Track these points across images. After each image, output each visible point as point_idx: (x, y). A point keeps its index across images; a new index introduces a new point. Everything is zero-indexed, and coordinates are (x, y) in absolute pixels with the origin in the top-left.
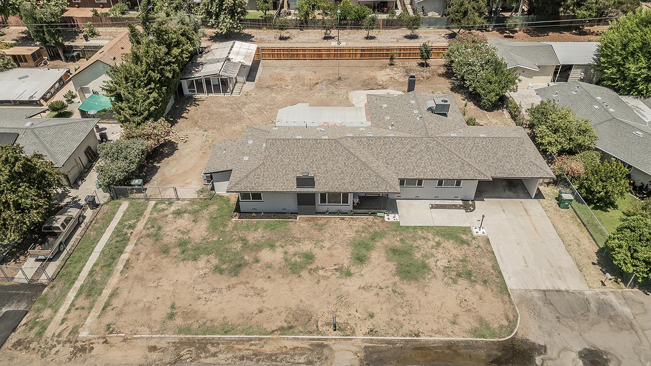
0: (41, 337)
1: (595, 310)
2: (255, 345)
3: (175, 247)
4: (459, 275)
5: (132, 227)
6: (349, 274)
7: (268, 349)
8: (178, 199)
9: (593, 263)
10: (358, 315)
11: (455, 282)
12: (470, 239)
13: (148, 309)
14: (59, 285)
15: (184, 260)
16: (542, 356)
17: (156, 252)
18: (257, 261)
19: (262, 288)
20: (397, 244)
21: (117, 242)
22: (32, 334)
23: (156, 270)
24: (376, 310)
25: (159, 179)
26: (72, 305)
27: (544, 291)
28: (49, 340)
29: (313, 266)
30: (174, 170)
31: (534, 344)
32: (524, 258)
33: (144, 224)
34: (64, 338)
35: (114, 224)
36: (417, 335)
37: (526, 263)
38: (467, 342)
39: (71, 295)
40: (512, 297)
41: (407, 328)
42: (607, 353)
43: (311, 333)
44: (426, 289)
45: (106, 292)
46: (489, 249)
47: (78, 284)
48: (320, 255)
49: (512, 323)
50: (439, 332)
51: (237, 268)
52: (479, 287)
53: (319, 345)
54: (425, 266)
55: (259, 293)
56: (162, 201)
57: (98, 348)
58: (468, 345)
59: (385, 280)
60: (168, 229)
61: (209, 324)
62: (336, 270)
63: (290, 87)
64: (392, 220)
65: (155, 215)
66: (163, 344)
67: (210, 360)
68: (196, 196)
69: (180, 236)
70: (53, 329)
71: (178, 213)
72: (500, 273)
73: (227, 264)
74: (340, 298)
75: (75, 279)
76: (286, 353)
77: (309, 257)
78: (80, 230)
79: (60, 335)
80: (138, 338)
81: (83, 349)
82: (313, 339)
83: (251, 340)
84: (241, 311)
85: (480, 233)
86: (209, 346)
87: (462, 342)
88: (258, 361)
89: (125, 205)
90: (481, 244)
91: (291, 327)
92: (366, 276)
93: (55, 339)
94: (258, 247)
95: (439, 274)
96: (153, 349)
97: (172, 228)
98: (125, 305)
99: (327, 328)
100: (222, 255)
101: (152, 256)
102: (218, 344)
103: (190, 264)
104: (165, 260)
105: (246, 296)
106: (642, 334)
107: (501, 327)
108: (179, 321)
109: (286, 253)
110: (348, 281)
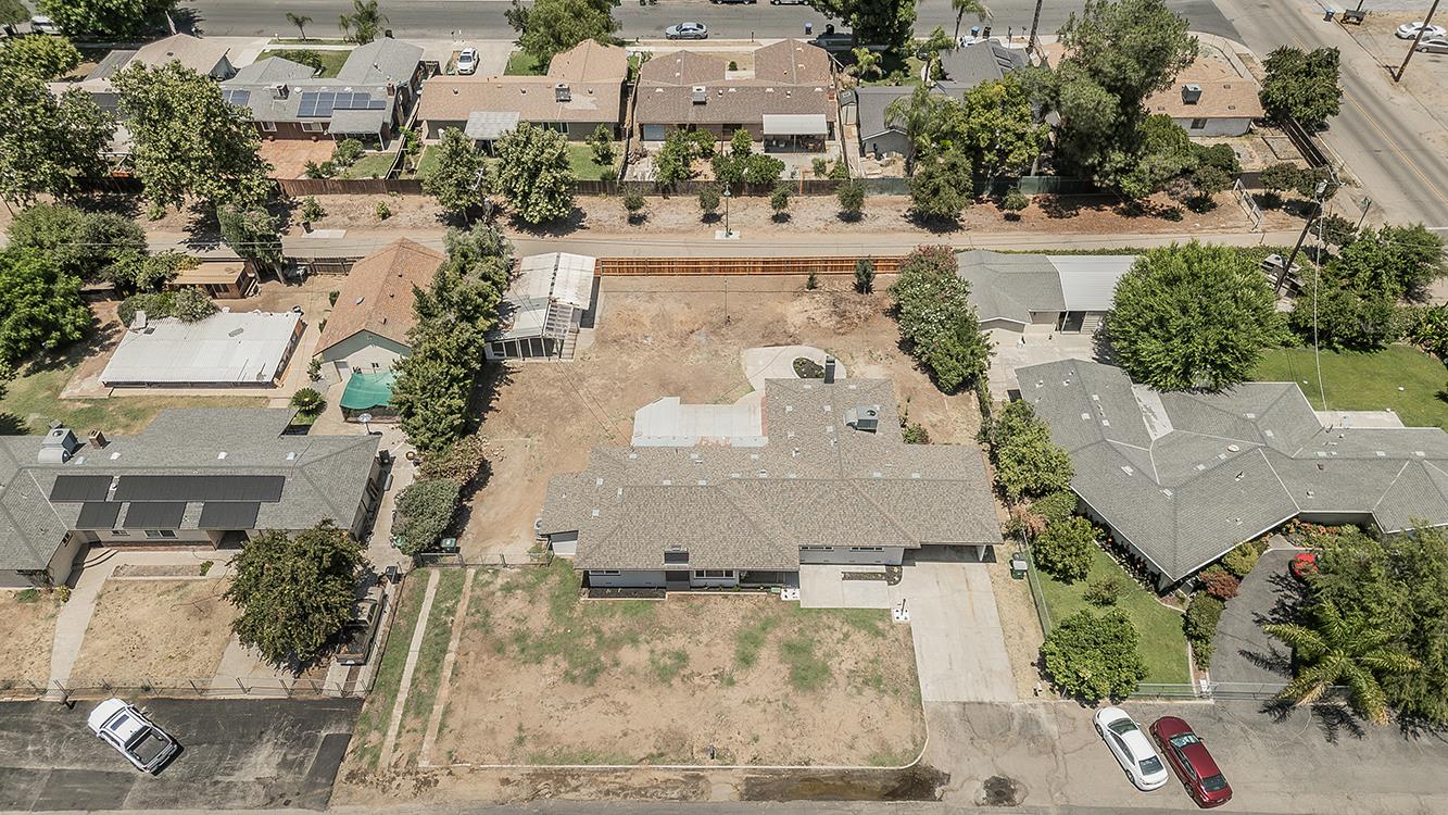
0: (376, 767)
1: (1017, 728)
2: (622, 777)
3: (511, 644)
4: (866, 683)
5: (451, 612)
6: (731, 683)
7: (636, 782)
8: (506, 566)
9: (1033, 664)
10: (740, 738)
11: (860, 693)
12: (887, 628)
13: (492, 732)
14: (380, 699)
15: (525, 663)
16: (942, 787)
17: (488, 651)
18: (617, 664)
19: (626, 704)
20: (794, 636)
21: (436, 635)
22: (364, 763)
23: (492, 677)
24: (761, 731)
25: (474, 531)
26: (402, 726)
27: (965, 704)
28: (386, 771)
29: (687, 672)
30: (492, 512)
31: (937, 772)
32: (950, 656)
33: (465, 606)
34: (402, 769)
35: (427, 607)
36: (807, 764)
37: (951, 664)
38: (863, 771)
39: (397, 712)
40: (924, 713)
41: (797, 754)
42: (1015, 782)
43: (685, 761)
44: (823, 703)
45: (438, 709)
46: (909, 643)
47: (402, 697)
48: (696, 653)
49: (918, 746)
50: (832, 759)
51: (593, 674)
52: (887, 699)
53: (693, 777)
54: (826, 670)
55: (622, 710)
56: (483, 568)
57: (444, 780)
58: (864, 775)
59: (774, 691)
60: (498, 616)
61: (565, 751)
62: (716, 676)
63: (650, 339)
64: (790, 598)
65: (478, 592)
66: (515, 776)
67: (571, 796)
68: (527, 560)
69: (515, 626)
70: (386, 758)
71: (508, 589)
72: (917, 678)
73: (580, 668)
74: (719, 715)
75: (397, 691)
76: (657, 787)
77: (682, 658)
78: (385, 617)
79: (396, 766)
80: (486, 769)
81: (426, 782)
82: (687, 770)
83: (615, 770)
84: (603, 734)
85: (902, 619)
86: (569, 779)
87: (858, 771)
88: (625, 796)
89: (435, 575)
90: (901, 637)
91: (662, 755)
92: (753, 685)
93: (393, 770)
94: (615, 643)
95: (842, 681)
96: (506, 782)
97: (504, 612)
98: (464, 726)
99: (704, 755)
100: (571, 655)
101: (485, 657)
102: (579, 776)
103: (534, 667)
104: (501, 663)
105: (606, 714)
106: (1061, 758)
107: (905, 751)
108: (530, 747)
109: (652, 652)
110: (730, 692)
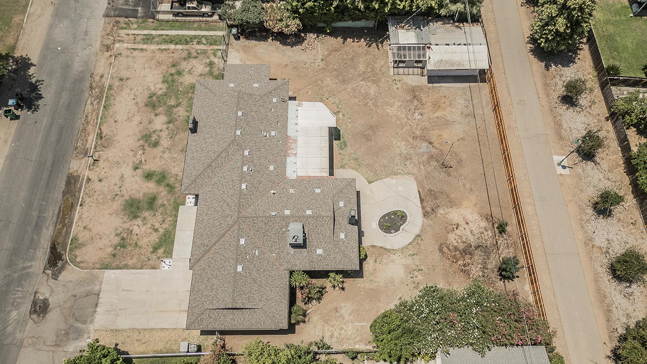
0: (120, 29)
3: (176, 69)
5: (199, 43)
6: (135, 169)
11: (117, 235)
12: (158, 255)
13: (128, 68)
15: (164, 76)
16: (51, 275)
20: (160, 201)
21: (186, 39)
22: (122, 25)
24: (104, 183)
26: (138, 35)
27: (98, 295)
28: (117, 33)
29: (146, 147)
33: (201, 48)
34: (117, 38)
35: (203, 33)
36: (81, 205)
38: (70, 233)
40: (97, 270)
42: (43, 317)
43: (95, 148)
44: (114, 215)
46: (146, 267)
49: (77, 264)
50: (80, 218)
51: (152, 105)
52: (110, 250)
53: (87, 152)
54: (136, 217)
55: (129, 119)
60: (194, 62)
61: (112, 98)
62: (141, 161)
64: (188, 200)
65: (210, 52)
66: (104, 79)
67: (89, 102)
69: (186, 70)
70: (123, 32)
72: (121, 268)
73: (156, 100)
74: (118, 163)
75: (157, 30)
76: (85, 137)
79: (119, 36)
80: (110, 69)
81: (108, 48)
82: (91, 149)
83: (97, 119)
84: (118, 112)
85: (164, 264)
87: (71, 230)
88: (83, 124)
89: (222, 33)
90: (151, 262)
92: (132, 179)
94: (169, 114)
95: (126, 226)
96: (102, 76)
97: (196, 64)
98: (133, 57)
99: (96, 156)
100: (165, 95)
101: (170, 60)
102: (98, 104)
103: (161, 80)
104: (165, 67)
107: (76, 256)
108: (117, 83)
109: (161, 131)
110: (131, 168)
